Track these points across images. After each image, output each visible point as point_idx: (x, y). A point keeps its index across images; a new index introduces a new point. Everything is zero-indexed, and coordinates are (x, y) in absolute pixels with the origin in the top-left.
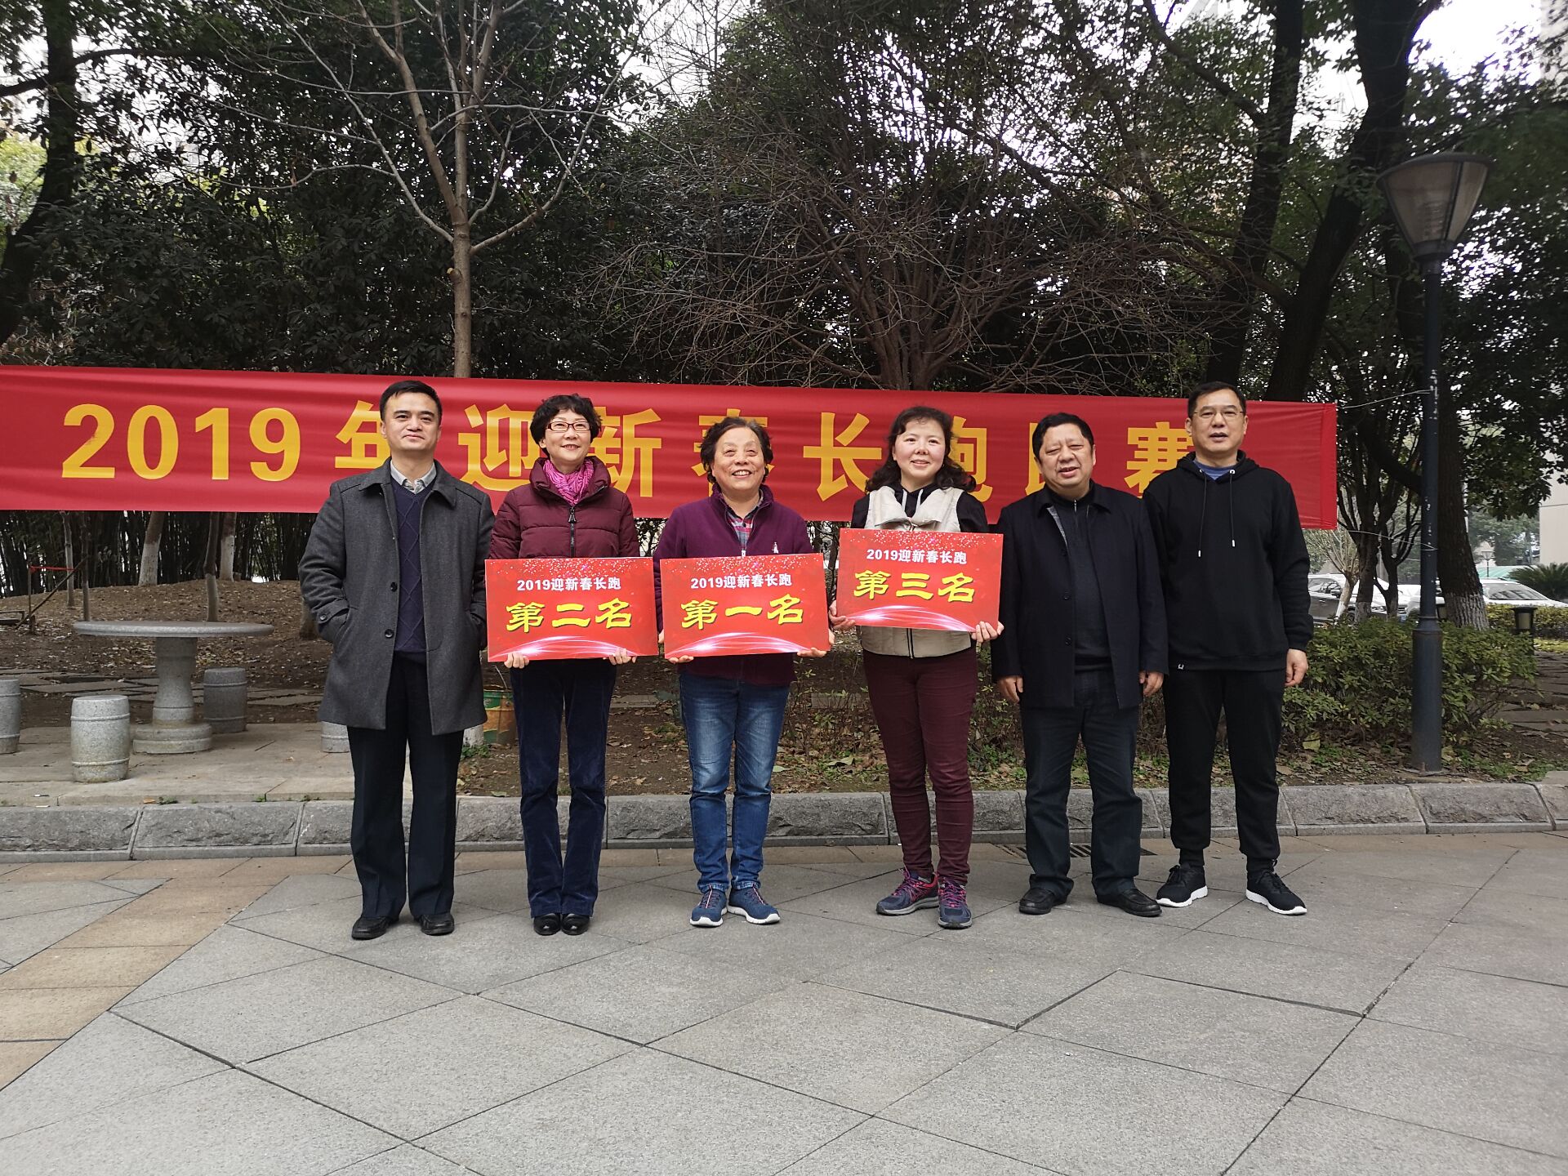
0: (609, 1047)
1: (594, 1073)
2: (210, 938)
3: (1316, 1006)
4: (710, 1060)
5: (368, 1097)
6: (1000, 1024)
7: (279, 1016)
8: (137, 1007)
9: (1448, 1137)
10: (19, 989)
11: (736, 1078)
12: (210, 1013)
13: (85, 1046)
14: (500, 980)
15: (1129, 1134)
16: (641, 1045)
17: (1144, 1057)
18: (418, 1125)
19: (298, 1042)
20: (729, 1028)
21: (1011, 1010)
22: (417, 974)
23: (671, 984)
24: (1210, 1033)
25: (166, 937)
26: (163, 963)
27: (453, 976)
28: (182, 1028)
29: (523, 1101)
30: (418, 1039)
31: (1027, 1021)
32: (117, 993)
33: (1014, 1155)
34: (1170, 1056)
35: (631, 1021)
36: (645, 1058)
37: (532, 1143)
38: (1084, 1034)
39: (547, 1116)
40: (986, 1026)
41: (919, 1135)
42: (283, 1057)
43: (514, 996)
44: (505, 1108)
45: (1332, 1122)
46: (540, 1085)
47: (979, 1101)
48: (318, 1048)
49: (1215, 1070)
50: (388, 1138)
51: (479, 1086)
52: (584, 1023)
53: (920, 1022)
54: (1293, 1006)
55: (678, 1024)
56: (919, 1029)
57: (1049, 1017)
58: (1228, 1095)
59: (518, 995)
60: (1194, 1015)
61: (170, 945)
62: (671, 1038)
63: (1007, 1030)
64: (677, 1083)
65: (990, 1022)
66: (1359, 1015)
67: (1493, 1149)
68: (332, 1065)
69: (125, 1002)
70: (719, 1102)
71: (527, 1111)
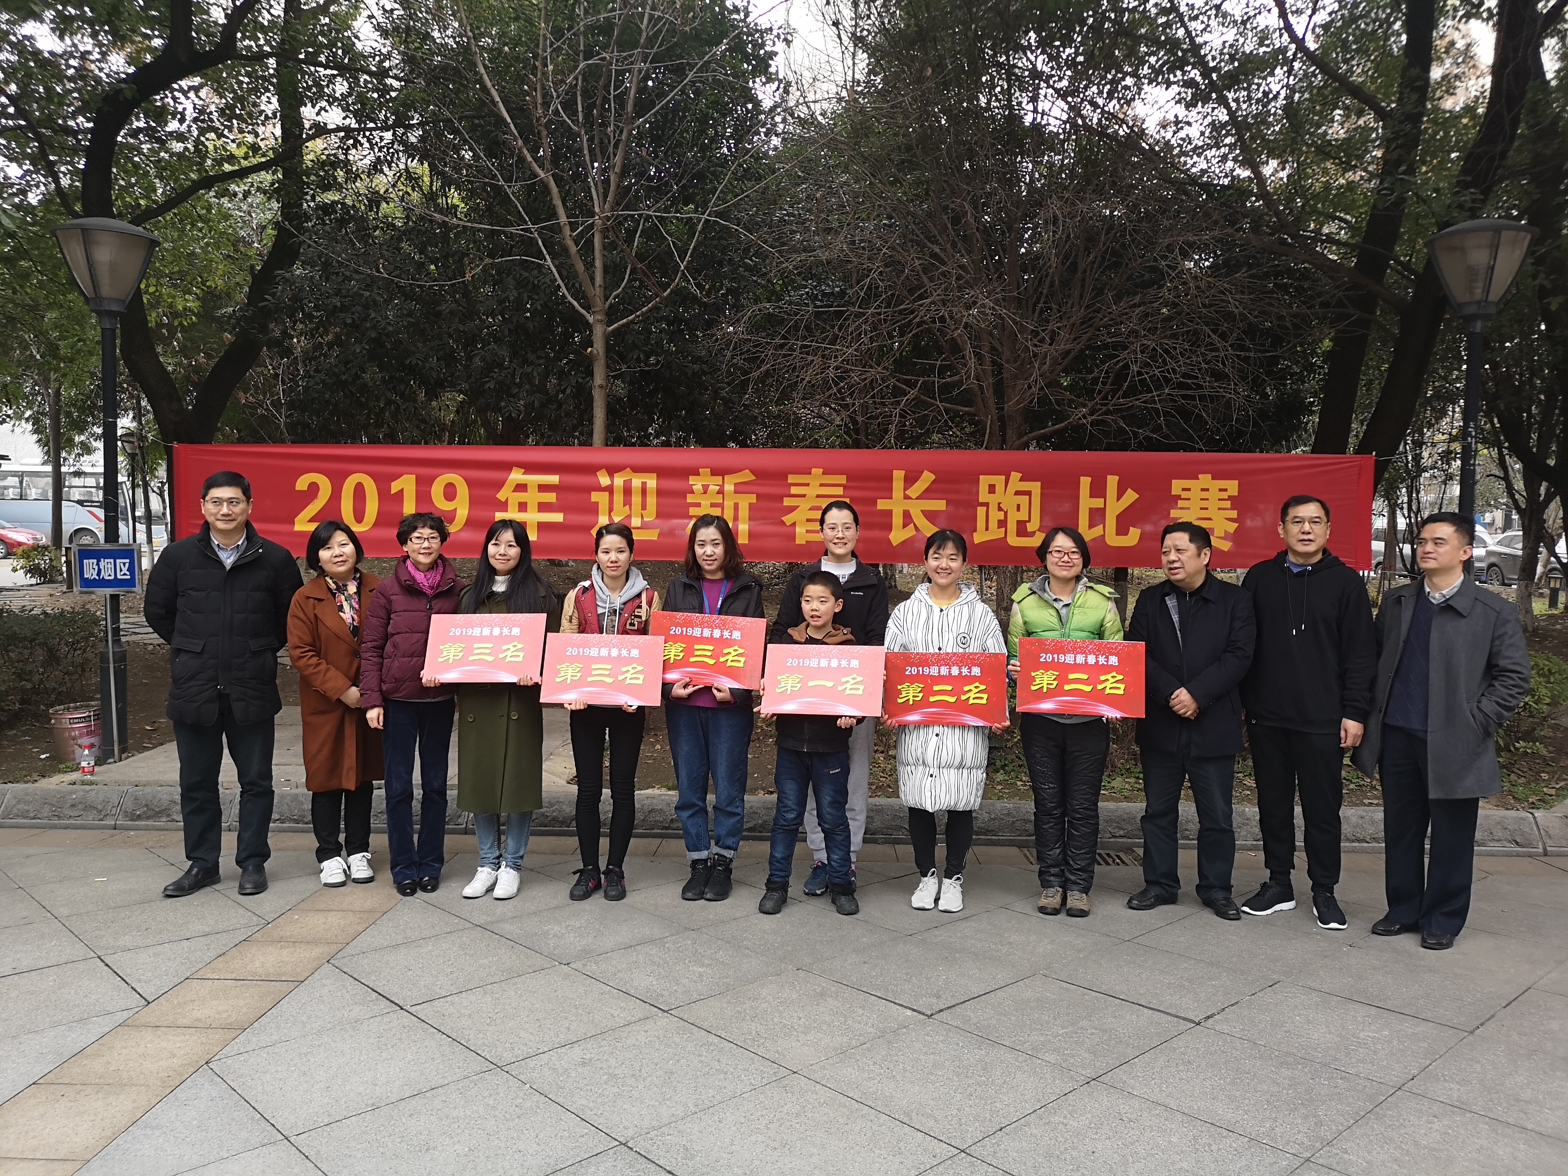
0: (641, 1010)
1: (627, 1029)
2: (398, 907)
3: (1168, 1014)
4: (705, 1025)
5: (481, 1036)
6: (919, 1012)
7: (435, 973)
8: (346, 960)
9: (1179, 1115)
10: (273, 942)
11: (717, 1039)
12: (392, 968)
13: (313, 988)
14: (587, 954)
15: (959, 1097)
16: (664, 1011)
17: (1007, 1044)
18: (508, 1057)
19: (444, 994)
20: (729, 1002)
21: (934, 1000)
22: (530, 946)
23: (703, 965)
24: (1070, 1028)
25: (368, 905)
26: (365, 926)
27: (555, 948)
28: (373, 978)
29: (576, 1045)
30: (521, 996)
31: (941, 1011)
32: (334, 948)
33: (873, 1105)
34: (1026, 1045)
35: (664, 992)
36: (664, 1021)
37: (573, 1074)
38: (975, 1024)
39: (588, 1056)
40: (909, 1013)
41: (818, 1087)
42: (436, 1003)
43: (592, 968)
44: (563, 1049)
45: (1106, 1099)
46: (589, 1035)
47: (872, 1067)
48: (456, 998)
49: (1051, 1058)
50: (488, 1064)
51: (552, 1033)
52: (632, 992)
53: (863, 1007)
54: (1150, 1012)
55: (695, 996)
56: (861, 1011)
57: (958, 1009)
58: (1048, 1076)
59: (594, 967)
60: (1068, 1015)
61: (370, 911)
62: (686, 1007)
63: (922, 1017)
64: (677, 1040)
65: (914, 1010)
66: (1194, 1022)
67: (1202, 1126)
68: (463, 1011)
69: (339, 956)
70: (700, 1055)
71: (576, 1053)
